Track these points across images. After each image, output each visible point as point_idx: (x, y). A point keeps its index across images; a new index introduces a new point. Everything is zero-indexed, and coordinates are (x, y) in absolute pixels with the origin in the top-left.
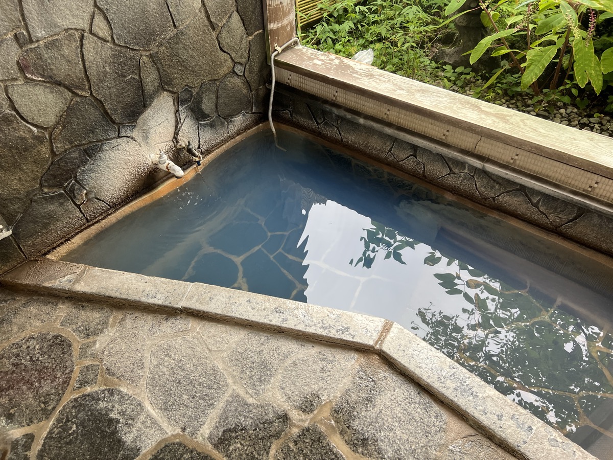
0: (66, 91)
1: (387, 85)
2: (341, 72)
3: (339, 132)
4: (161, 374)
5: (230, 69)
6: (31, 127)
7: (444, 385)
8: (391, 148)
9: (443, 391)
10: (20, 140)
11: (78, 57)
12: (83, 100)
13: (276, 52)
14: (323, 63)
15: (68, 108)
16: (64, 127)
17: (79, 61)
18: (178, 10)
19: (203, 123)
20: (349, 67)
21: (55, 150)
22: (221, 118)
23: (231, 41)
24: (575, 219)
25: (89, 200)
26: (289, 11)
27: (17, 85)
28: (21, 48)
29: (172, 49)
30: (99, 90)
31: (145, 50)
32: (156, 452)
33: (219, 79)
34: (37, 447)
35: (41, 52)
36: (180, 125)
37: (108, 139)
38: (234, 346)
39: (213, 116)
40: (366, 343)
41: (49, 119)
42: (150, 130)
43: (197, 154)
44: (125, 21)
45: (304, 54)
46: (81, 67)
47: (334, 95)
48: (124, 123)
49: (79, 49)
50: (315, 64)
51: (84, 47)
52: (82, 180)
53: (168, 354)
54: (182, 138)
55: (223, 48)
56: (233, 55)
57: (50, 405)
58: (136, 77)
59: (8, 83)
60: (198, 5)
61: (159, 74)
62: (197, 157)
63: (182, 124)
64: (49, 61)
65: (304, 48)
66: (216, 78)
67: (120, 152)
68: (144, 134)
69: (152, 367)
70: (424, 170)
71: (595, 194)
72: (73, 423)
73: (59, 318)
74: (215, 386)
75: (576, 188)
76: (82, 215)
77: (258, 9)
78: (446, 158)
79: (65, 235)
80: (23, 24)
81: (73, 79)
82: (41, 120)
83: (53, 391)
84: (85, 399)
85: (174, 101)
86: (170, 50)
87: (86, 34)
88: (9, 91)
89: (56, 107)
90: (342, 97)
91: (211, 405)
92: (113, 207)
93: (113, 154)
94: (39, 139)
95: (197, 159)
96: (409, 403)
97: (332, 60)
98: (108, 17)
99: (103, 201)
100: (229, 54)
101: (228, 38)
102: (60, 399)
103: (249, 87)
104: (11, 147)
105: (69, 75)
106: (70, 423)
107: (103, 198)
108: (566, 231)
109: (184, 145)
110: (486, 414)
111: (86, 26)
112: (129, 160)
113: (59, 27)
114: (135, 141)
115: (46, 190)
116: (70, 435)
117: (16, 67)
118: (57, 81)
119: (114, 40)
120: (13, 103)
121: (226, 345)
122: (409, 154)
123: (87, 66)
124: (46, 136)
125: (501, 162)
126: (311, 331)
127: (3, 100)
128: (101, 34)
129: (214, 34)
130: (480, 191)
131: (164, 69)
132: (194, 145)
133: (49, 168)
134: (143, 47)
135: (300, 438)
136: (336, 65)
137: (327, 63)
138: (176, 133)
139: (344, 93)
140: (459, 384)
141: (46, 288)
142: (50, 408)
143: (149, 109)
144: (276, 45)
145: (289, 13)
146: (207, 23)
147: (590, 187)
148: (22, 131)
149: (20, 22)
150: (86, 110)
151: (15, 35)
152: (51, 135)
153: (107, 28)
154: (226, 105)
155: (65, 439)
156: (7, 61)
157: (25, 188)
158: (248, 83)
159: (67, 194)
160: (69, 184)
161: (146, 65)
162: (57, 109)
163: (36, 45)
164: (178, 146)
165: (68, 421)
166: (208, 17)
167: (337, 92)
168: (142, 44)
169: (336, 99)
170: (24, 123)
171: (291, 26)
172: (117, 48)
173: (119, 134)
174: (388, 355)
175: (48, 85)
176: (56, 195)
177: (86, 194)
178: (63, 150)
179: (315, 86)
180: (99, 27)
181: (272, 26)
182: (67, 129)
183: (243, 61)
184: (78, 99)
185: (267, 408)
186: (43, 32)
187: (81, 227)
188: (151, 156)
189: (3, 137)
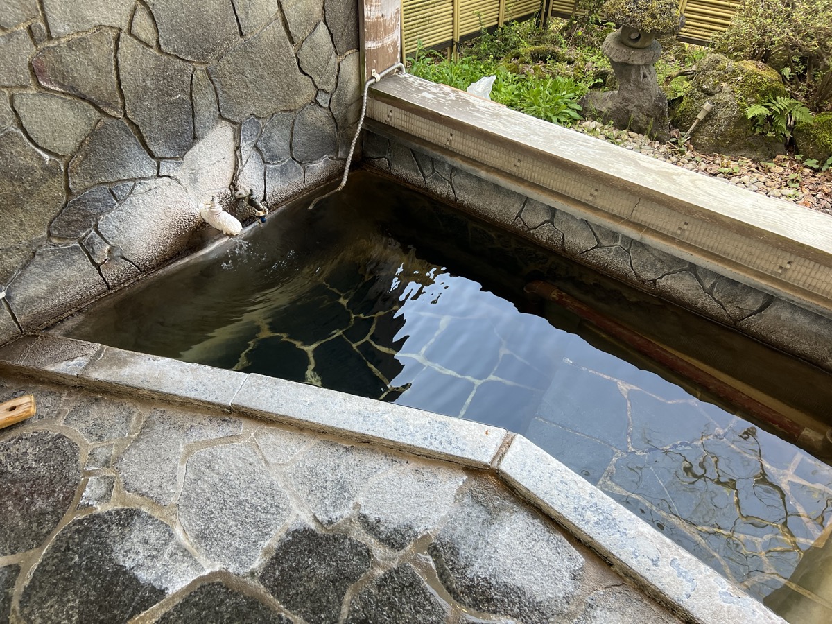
0: (92, 108)
1: (518, 128)
2: (458, 110)
3: (453, 188)
4: (199, 491)
5: (312, 98)
6: (42, 153)
7: (582, 518)
8: (521, 212)
9: (582, 525)
10: (26, 169)
11: (111, 64)
12: (114, 123)
13: (373, 80)
14: (434, 96)
15: (92, 131)
16: (86, 157)
17: (111, 70)
18: (247, 13)
19: (271, 166)
20: (468, 103)
21: (71, 186)
22: (296, 162)
23: (314, 61)
24: (760, 310)
25: (113, 258)
26: (392, 28)
27: (28, 94)
28: (36, 44)
29: (236, 64)
30: (136, 110)
31: (201, 63)
32: (188, 594)
33: (295, 110)
34: (23, 582)
35: (62, 53)
36: (240, 167)
37: (144, 178)
38: (301, 458)
39: (285, 158)
40: (480, 459)
41: (67, 144)
42: (200, 171)
43: (262, 207)
44: (176, 22)
45: (410, 84)
46: (114, 77)
47: (448, 140)
48: (166, 158)
49: (113, 54)
50: (424, 98)
51: (120, 51)
52: (105, 231)
53: (210, 466)
54: (242, 185)
55: (303, 69)
56: (317, 79)
57: (44, 528)
58: (186, 98)
59: (14, 91)
60: (274, 8)
61: (217, 96)
62: (261, 210)
63: (244, 166)
64: (72, 66)
65: (410, 77)
66: (292, 108)
67: (158, 197)
68: (192, 175)
69: (188, 481)
70: (563, 242)
71: (787, 278)
72: (76, 552)
73: (62, 413)
74: (273, 510)
75: (762, 269)
76: (101, 278)
77: (352, 22)
78: (592, 226)
79: (77, 304)
80: (40, 14)
81: (102, 94)
82: (55, 145)
83: (50, 509)
84: (93, 521)
85: (234, 135)
86: (233, 66)
87: (123, 35)
88: (16, 102)
89: (77, 128)
90: (458, 142)
91: (266, 534)
92: (144, 271)
93: (149, 200)
94: (50, 171)
95: (262, 214)
96: (535, 540)
97: (447, 94)
98: (154, 14)
99: (131, 262)
100: (311, 77)
101: (310, 56)
102: (59, 521)
103: (334, 124)
104: (12, 178)
105: (97, 87)
106: (71, 552)
107: (130, 259)
108: (748, 327)
109: (244, 194)
110: (637, 557)
111: (124, 25)
112: (169, 208)
113: (88, 22)
114: (179, 183)
115: (55, 241)
116: (70, 568)
117: (27, 70)
118: (81, 93)
119: (160, 46)
120: (20, 119)
121: (290, 458)
122: (545, 219)
123: (121, 77)
124: (60, 167)
125: (665, 233)
126: (405, 442)
127: (7, 113)
128: (143, 37)
129: (292, 50)
130: (637, 271)
131: (224, 90)
132: (258, 196)
133: (61, 211)
134: (198, 58)
135: (386, 582)
136: (451, 100)
137: (440, 97)
138: (235, 177)
139: (461, 137)
140: (601, 518)
141: (47, 372)
142: (45, 531)
143: (201, 143)
144: (374, 70)
145: (393, 30)
146: (283, 33)
147: (781, 268)
148: (29, 157)
149: (37, 10)
150: (117, 136)
151: (30, 28)
152: (67, 166)
153: (152, 29)
154: (304, 145)
155: (63, 574)
156: (16, 61)
157: (27, 236)
158: (334, 118)
159: (84, 248)
160: (87, 235)
161: (200, 82)
162: (79, 131)
163: (56, 43)
164: (237, 195)
165: (68, 549)
166: (286, 26)
167: (451, 135)
168: (197, 55)
169: (450, 143)
170: (33, 147)
171: (395, 47)
172: (164, 57)
173: (158, 172)
174: (508, 476)
175: (68, 98)
176: (68, 248)
177: (109, 251)
178: (82, 188)
179: (423, 127)
180: (141, 26)
181: (370, 45)
182: (90, 160)
183: (330, 88)
184: (107, 120)
185: (342, 540)
186: (67, 27)
187: (99, 295)
188: (200, 206)
189: (2, 163)
